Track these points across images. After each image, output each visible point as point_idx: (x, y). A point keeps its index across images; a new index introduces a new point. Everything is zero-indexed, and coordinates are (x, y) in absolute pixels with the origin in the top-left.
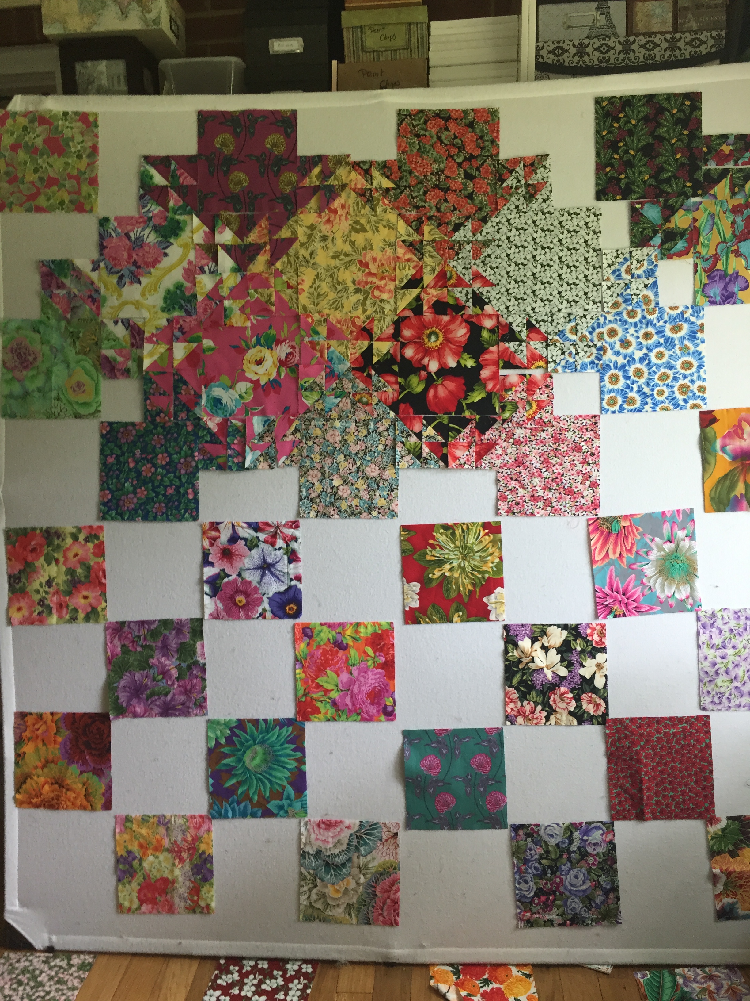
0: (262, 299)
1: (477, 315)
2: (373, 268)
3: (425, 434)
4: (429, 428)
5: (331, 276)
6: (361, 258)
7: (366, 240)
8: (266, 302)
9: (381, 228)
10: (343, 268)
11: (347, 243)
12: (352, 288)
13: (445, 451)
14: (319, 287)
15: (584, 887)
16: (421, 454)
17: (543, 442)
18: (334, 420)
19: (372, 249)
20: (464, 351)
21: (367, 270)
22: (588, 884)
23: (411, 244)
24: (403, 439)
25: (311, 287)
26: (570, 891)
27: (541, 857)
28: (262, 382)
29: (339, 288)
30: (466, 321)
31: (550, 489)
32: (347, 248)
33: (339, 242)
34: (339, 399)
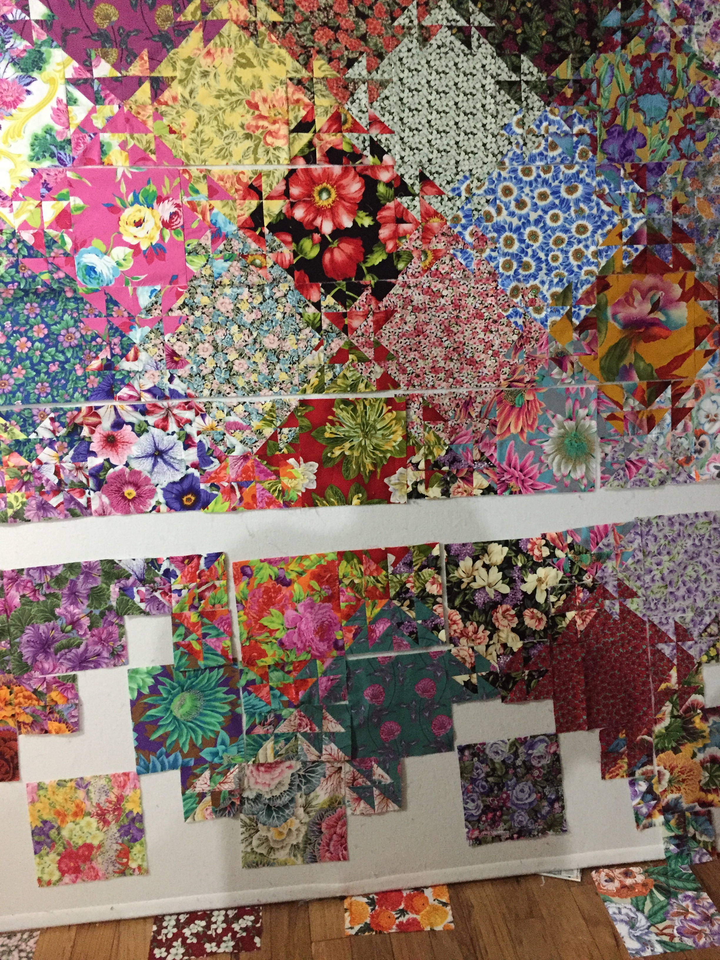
0: (141, 146)
1: (372, 167)
2: (264, 110)
3: (323, 304)
4: (329, 297)
5: (216, 118)
6: (249, 98)
7: (254, 76)
8: (145, 150)
9: (270, 62)
10: (229, 109)
11: (232, 80)
12: (241, 133)
13: (346, 321)
14: (202, 132)
15: (530, 800)
16: (321, 326)
17: (443, 308)
18: (224, 286)
19: (261, 87)
20: (360, 209)
21: (257, 113)
22: (534, 796)
23: (300, 82)
24: (301, 310)
25: (193, 132)
26: (516, 805)
27: (488, 775)
28: (144, 247)
29: (226, 133)
30: (360, 175)
31: (452, 360)
32: (234, 87)
33: (223, 77)
34: (229, 263)
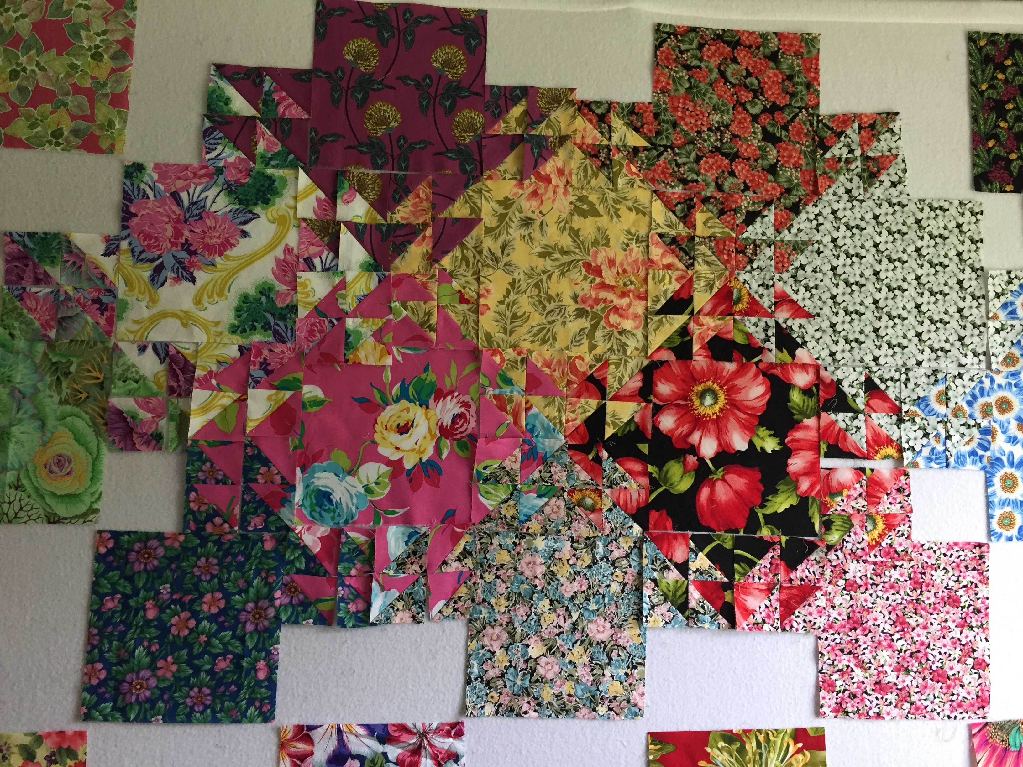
0: (415, 319)
1: (783, 365)
2: (609, 277)
3: (693, 566)
4: (701, 555)
5: (536, 286)
6: (589, 259)
7: (599, 229)
8: (422, 325)
9: (623, 211)
10: (557, 273)
11: (566, 233)
12: (572, 307)
13: (728, 597)
14: (514, 303)
16: (687, 602)
17: (894, 586)
18: (533, 536)
19: (607, 244)
20: (761, 424)
21: (598, 280)
23: (674, 241)
24: (655, 574)
25: (501, 303)
28: (408, 465)
29: (549, 307)
30: (765, 374)
31: (907, 671)
32: (566, 241)
33: (552, 230)
34: (545, 500)
